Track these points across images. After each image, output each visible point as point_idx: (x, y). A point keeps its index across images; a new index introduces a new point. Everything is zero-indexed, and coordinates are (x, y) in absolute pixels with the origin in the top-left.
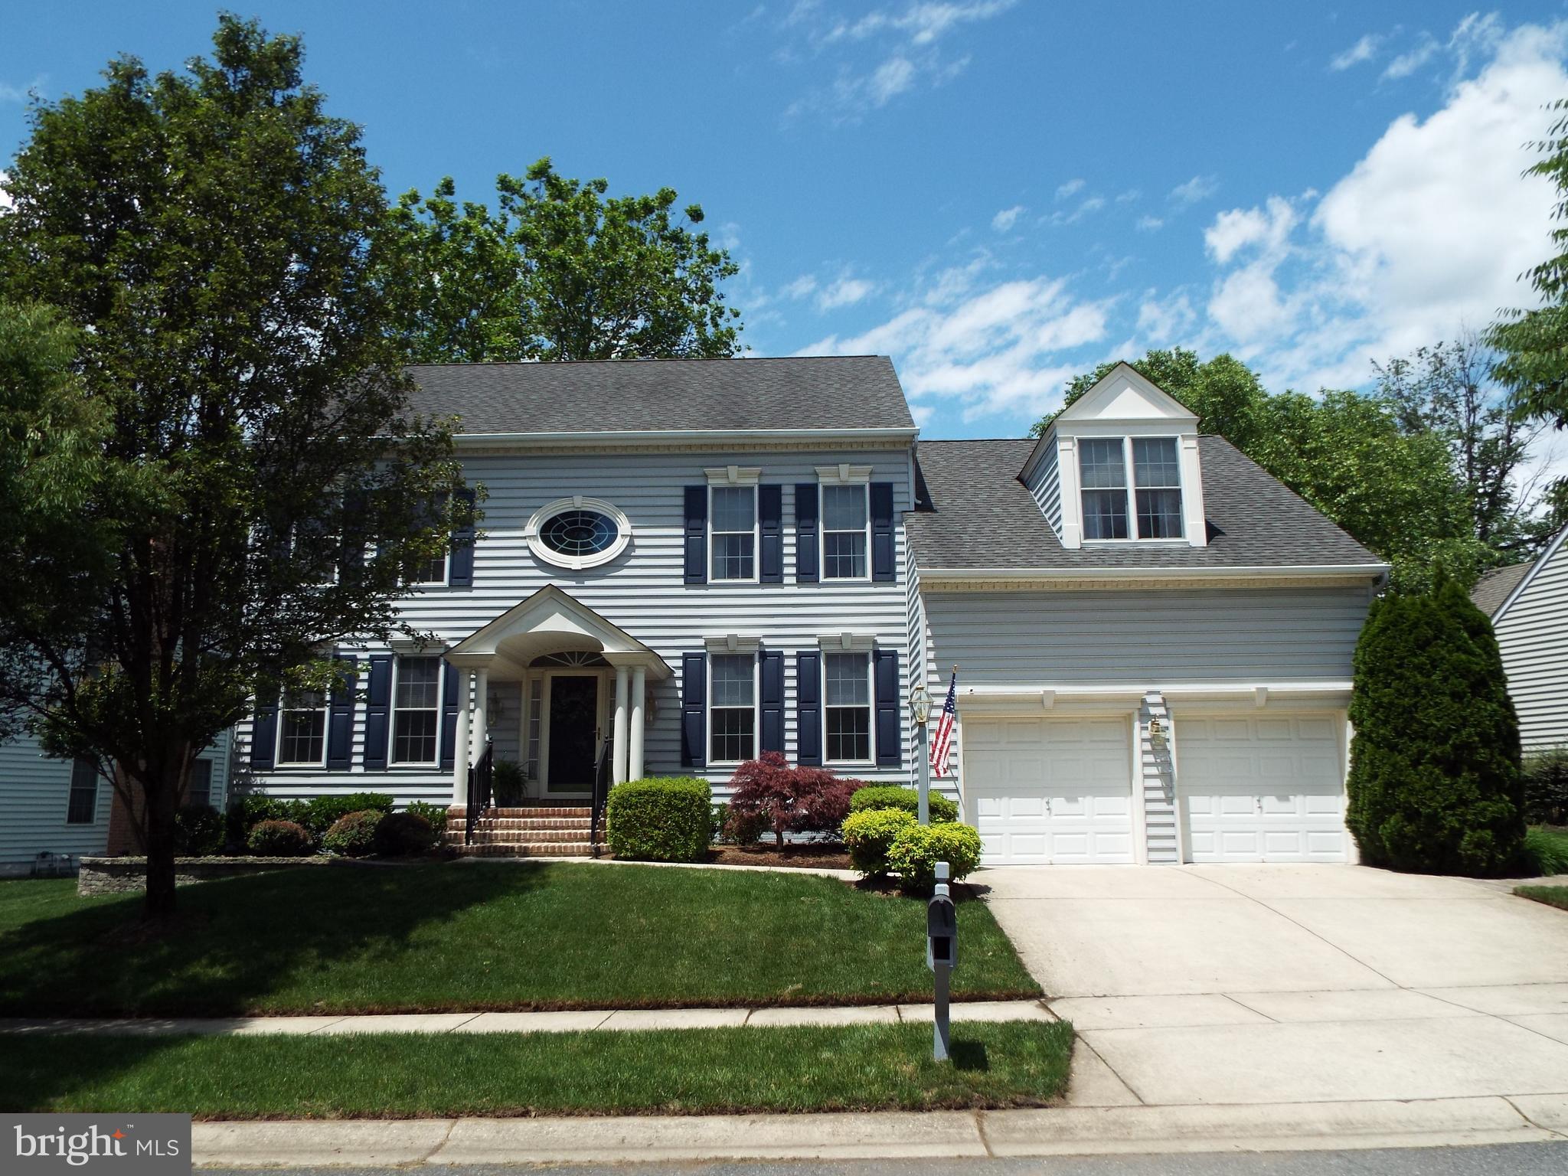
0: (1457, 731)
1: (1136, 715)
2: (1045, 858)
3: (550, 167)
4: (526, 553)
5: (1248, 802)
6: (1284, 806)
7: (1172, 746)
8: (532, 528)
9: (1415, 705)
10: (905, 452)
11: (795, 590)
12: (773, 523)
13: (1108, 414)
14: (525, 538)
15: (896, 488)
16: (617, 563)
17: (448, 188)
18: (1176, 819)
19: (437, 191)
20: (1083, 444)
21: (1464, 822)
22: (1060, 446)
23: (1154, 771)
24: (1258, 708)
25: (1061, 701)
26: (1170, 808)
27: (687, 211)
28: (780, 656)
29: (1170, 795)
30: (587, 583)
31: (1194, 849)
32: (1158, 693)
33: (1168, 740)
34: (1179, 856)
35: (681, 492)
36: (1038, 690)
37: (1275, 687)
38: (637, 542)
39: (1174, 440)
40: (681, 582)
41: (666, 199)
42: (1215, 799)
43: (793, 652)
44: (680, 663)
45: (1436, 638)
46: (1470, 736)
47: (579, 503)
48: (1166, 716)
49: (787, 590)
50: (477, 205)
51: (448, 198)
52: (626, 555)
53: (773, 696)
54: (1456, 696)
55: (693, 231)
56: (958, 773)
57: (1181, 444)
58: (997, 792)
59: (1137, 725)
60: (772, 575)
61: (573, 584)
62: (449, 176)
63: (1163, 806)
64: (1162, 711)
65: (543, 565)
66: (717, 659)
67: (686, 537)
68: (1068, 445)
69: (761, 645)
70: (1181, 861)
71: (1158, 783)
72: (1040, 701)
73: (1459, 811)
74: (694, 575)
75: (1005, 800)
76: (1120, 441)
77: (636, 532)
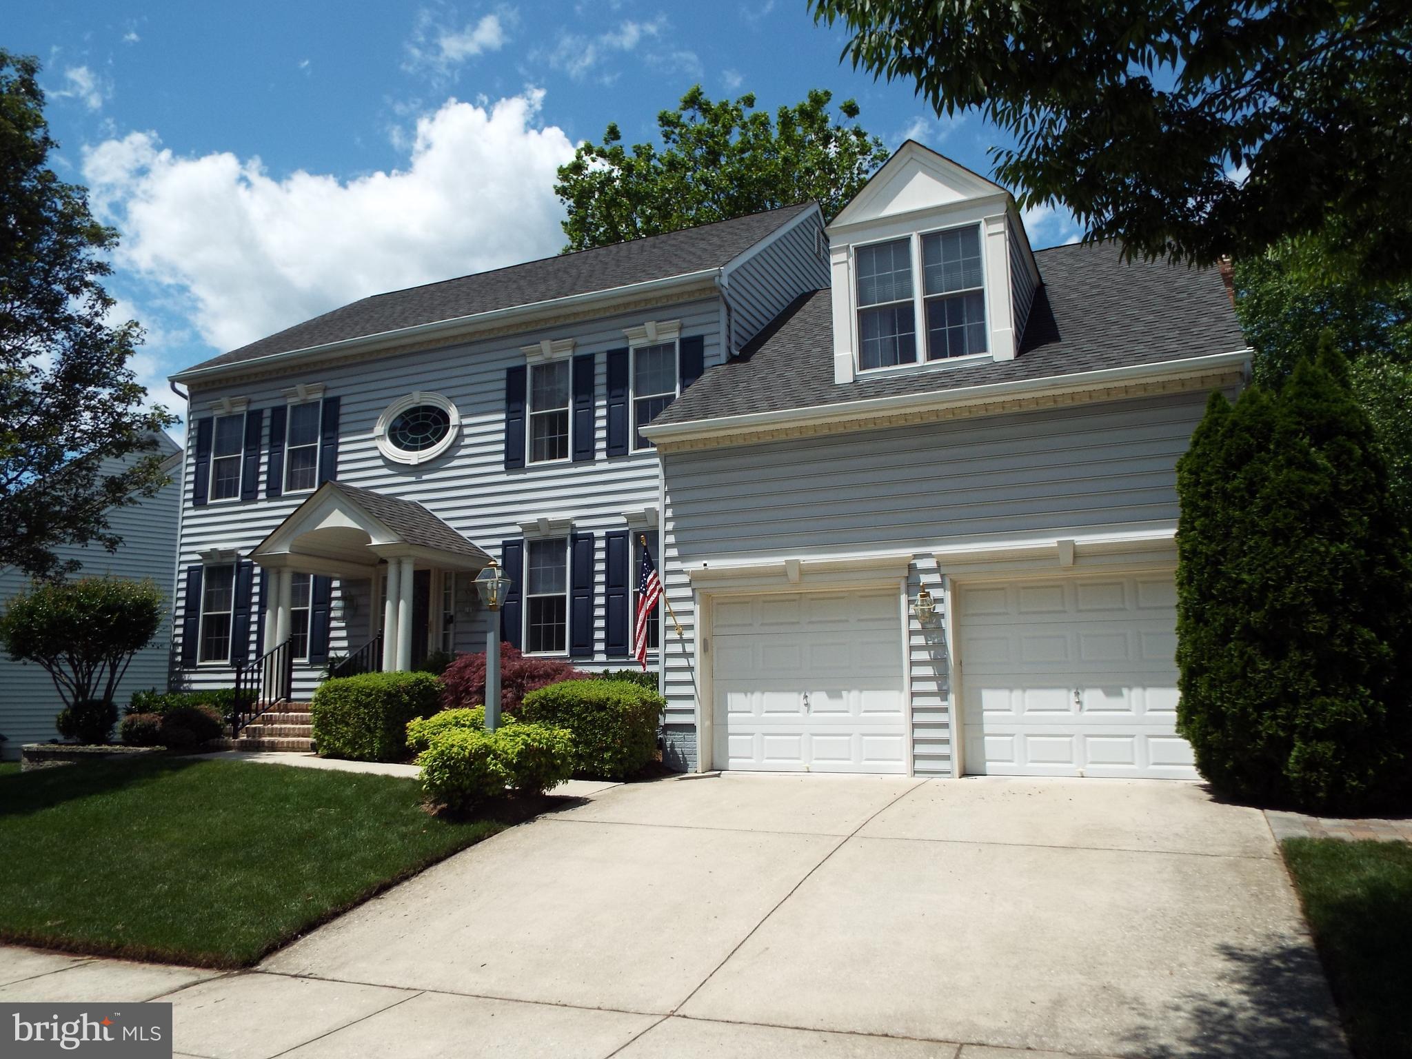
0: (1279, 588)
1: (903, 587)
2: (801, 764)
3: (701, 94)
4: (376, 453)
5: (1062, 697)
6: (1114, 702)
7: (948, 624)
8: (380, 429)
9: (1223, 552)
10: (715, 299)
11: (606, 466)
12: (585, 397)
13: (895, 208)
14: (373, 439)
15: (707, 341)
16: (449, 454)
17: (614, 134)
18: (951, 718)
19: (605, 140)
20: (861, 252)
21: (1291, 729)
22: (834, 259)
23: (924, 656)
24: (1066, 569)
25: (806, 572)
26: (944, 704)
27: (842, 108)
28: (591, 538)
29: (945, 688)
30: (425, 477)
31: (987, 757)
32: (929, 556)
33: (943, 616)
34: (955, 765)
35: (504, 375)
36: (778, 561)
37: (1083, 540)
38: (466, 431)
39: (976, 227)
40: (502, 468)
41: (818, 101)
42: (1017, 694)
43: (602, 533)
44: (499, 552)
45: (1262, 448)
46: (1296, 594)
47: (418, 398)
48: (940, 586)
49: (599, 467)
50: (643, 144)
51: (616, 143)
52: (455, 445)
53: (583, 583)
54: (1278, 535)
55: (849, 125)
56: (695, 662)
57: (984, 230)
58: (748, 686)
59: (904, 598)
60: (585, 454)
61: (413, 479)
62: (611, 123)
63: (935, 702)
64: (936, 578)
65: (389, 464)
66: (534, 546)
67: (507, 421)
68: (842, 256)
69: (573, 527)
70: (957, 772)
71: (929, 671)
72: (781, 573)
73: (1282, 712)
74: (513, 461)
75: (757, 695)
76: (907, 240)
77: (465, 421)
